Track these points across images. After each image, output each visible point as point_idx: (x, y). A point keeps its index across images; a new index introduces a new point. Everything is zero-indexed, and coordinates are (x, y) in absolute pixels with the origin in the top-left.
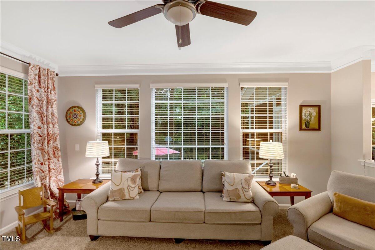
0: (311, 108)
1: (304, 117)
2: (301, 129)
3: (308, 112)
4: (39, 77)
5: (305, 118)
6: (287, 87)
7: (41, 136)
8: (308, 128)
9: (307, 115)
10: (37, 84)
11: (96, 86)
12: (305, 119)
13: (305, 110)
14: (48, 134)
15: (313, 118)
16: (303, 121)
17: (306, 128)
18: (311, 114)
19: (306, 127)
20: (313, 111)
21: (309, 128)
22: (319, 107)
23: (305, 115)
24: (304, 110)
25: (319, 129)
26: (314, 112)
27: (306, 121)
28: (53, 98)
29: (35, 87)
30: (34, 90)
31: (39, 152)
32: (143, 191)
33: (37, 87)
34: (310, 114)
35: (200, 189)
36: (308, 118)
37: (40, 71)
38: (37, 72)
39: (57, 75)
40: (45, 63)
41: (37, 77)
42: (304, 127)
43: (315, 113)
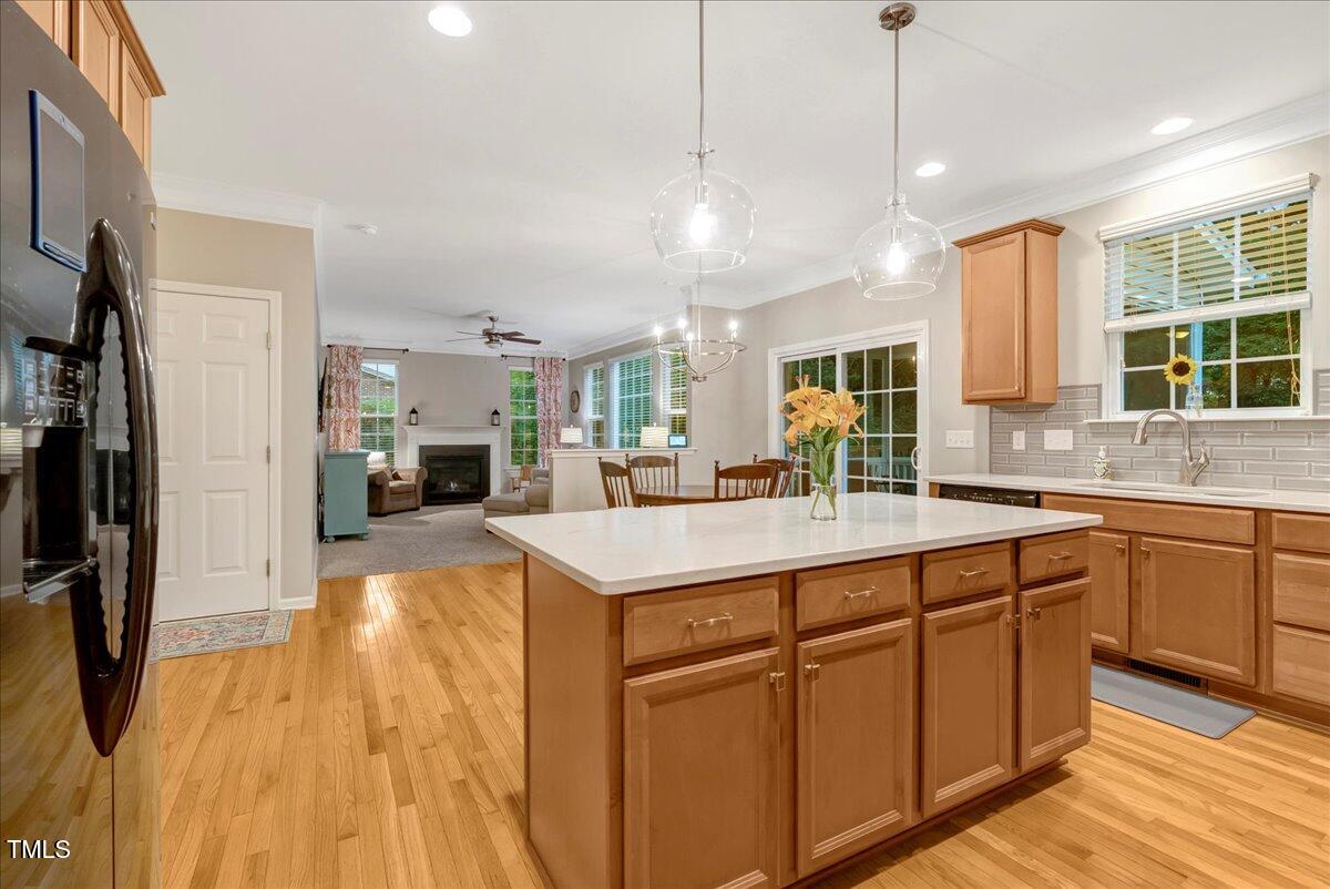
4: (544, 366)
7: (546, 422)
10: (542, 374)
14: (550, 420)
28: (557, 384)
29: (540, 377)
30: (540, 379)
31: (544, 436)
33: (543, 377)
37: (544, 362)
38: (542, 363)
39: (564, 360)
40: (552, 351)
41: (542, 367)
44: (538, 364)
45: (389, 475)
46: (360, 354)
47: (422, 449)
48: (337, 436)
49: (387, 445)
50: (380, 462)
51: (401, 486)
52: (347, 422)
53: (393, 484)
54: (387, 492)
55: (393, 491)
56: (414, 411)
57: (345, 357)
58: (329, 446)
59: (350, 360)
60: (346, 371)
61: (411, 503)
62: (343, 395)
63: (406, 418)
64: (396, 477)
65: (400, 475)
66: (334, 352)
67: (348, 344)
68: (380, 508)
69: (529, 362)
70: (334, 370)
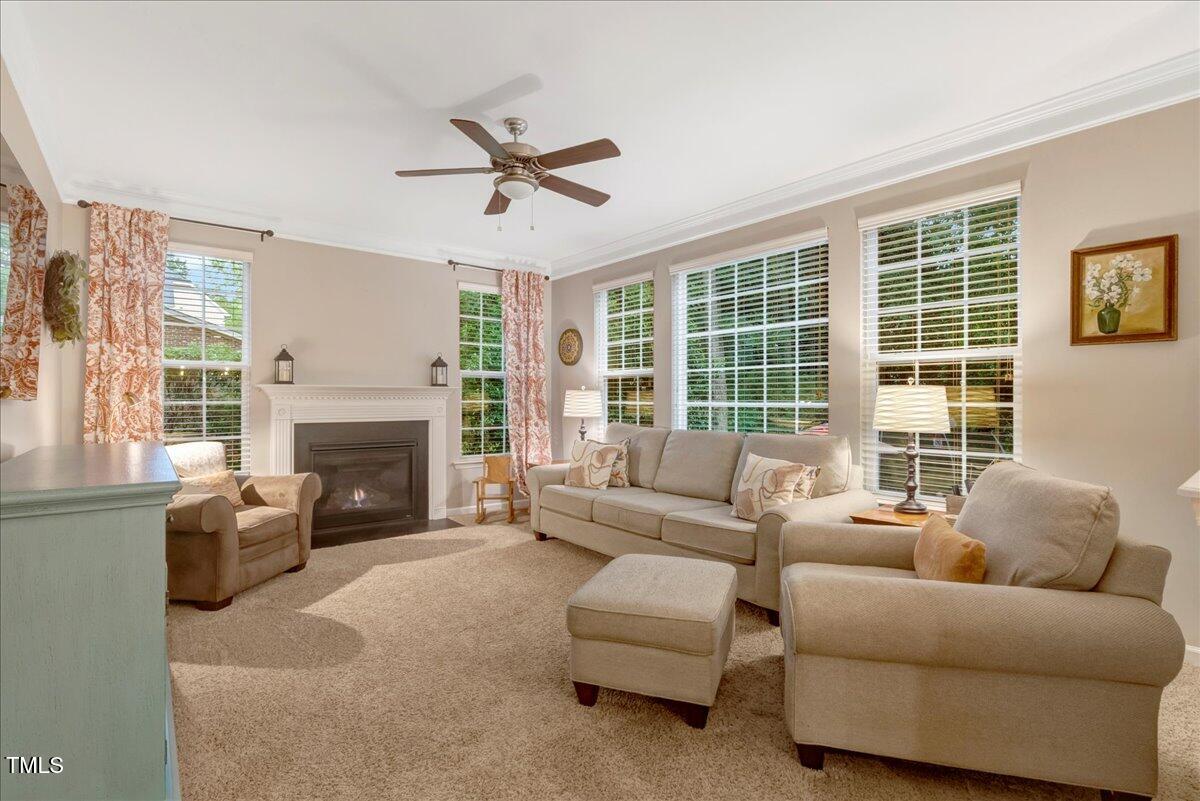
0: (1129, 255)
1: (1090, 292)
2: (1077, 338)
3: (1113, 272)
4: (517, 287)
5: (1097, 294)
6: (1019, 195)
7: (519, 382)
8: (1112, 331)
9: (1105, 283)
10: (514, 300)
11: (594, 287)
12: (1099, 299)
13: (1099, 266)
14: (528, 378)
15: (1136, 290)
16: (1087, 309)
17: (1102, 334)
18: (1130, 276)
19: (1101, 329)
20: (1138, 263)
21: (1119, 333)
22: (1170, 243)
23: (1097, 284)
24: (1092, 267)
25: (1169, 332)
26: (1144, 267)
27: (1102, 306)
28: (538, 318)
29: (510, 306)
30: (509, 309)
31: (515, 405)
32: (627, 484)
33: (514, 305)
34: (1124, 279)
35: (723, 495)
36: (1115, 294)
37: (517, 280)
38: (514, 281)
39: (547, 278)
40: (529, 263)
41: (513, 289)
42: (1091, 328)
43: (1148, 271)
44: (508, 282)
45: (234, 496)
46: (161, 230)
47: (302, 431)
48: (104, 406)
49: (225, 424)
50: (210, 464)
51: (267, 523)
52: (130, 374)
53: (247, 518)
54: (230, 542)
55: (246, 540)
56: (284, 356)
57: (125, 233)
58: (82, 431)
59: (138, 240)
60: (125, 262)
61: (289, 557)
62: (118, 316)
63: (267, 369)
64: (251, 498)
65: (260, 491)
66: (96, 220)
67: (132, 206)
68: (214, 588)
69: (492, 277)
70: (97, 259)
